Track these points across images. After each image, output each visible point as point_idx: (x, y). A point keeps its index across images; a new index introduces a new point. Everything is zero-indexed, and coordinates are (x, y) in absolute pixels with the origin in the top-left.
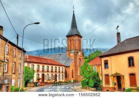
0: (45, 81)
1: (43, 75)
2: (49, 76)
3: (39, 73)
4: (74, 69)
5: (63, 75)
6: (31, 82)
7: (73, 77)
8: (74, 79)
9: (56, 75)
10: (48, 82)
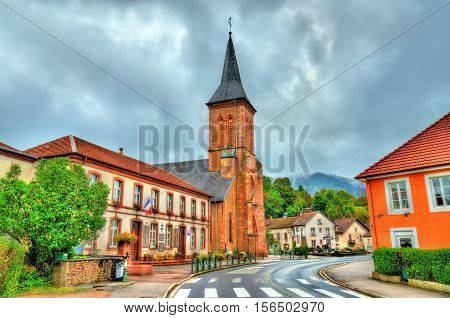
0: (144, 251)
1: (137, 225)
2: (160, 231)
3: (120, 216)
4: (234, 211)
5: (203, 230)
6: (86, 253)
7: (230, 240)
8: (235, 245)
9: (183, 228)
10: (155, 257)
